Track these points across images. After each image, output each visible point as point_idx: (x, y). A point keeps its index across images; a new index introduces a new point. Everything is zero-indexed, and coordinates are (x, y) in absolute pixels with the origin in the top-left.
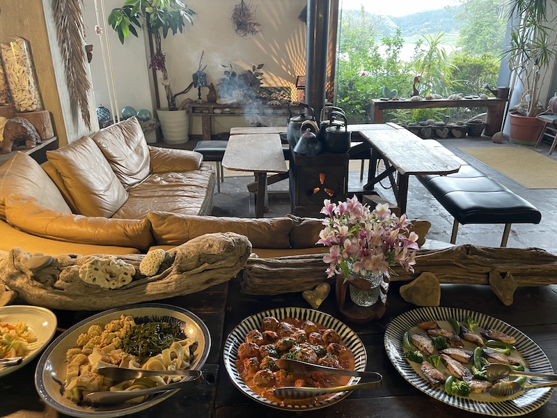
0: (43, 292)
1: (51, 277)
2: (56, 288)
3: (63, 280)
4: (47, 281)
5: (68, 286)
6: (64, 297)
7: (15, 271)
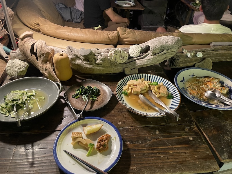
0: (91, 66)
1: (93, 59)
2: (97, 64)
3: (100, 60)
4: (92, 61)
5: (104, 63)
6: (102, 68)
7: (74, 57)
